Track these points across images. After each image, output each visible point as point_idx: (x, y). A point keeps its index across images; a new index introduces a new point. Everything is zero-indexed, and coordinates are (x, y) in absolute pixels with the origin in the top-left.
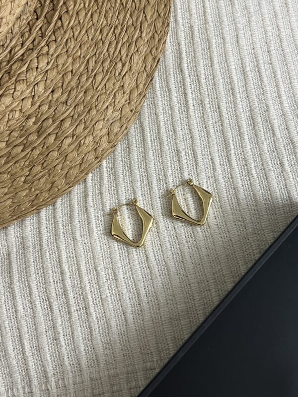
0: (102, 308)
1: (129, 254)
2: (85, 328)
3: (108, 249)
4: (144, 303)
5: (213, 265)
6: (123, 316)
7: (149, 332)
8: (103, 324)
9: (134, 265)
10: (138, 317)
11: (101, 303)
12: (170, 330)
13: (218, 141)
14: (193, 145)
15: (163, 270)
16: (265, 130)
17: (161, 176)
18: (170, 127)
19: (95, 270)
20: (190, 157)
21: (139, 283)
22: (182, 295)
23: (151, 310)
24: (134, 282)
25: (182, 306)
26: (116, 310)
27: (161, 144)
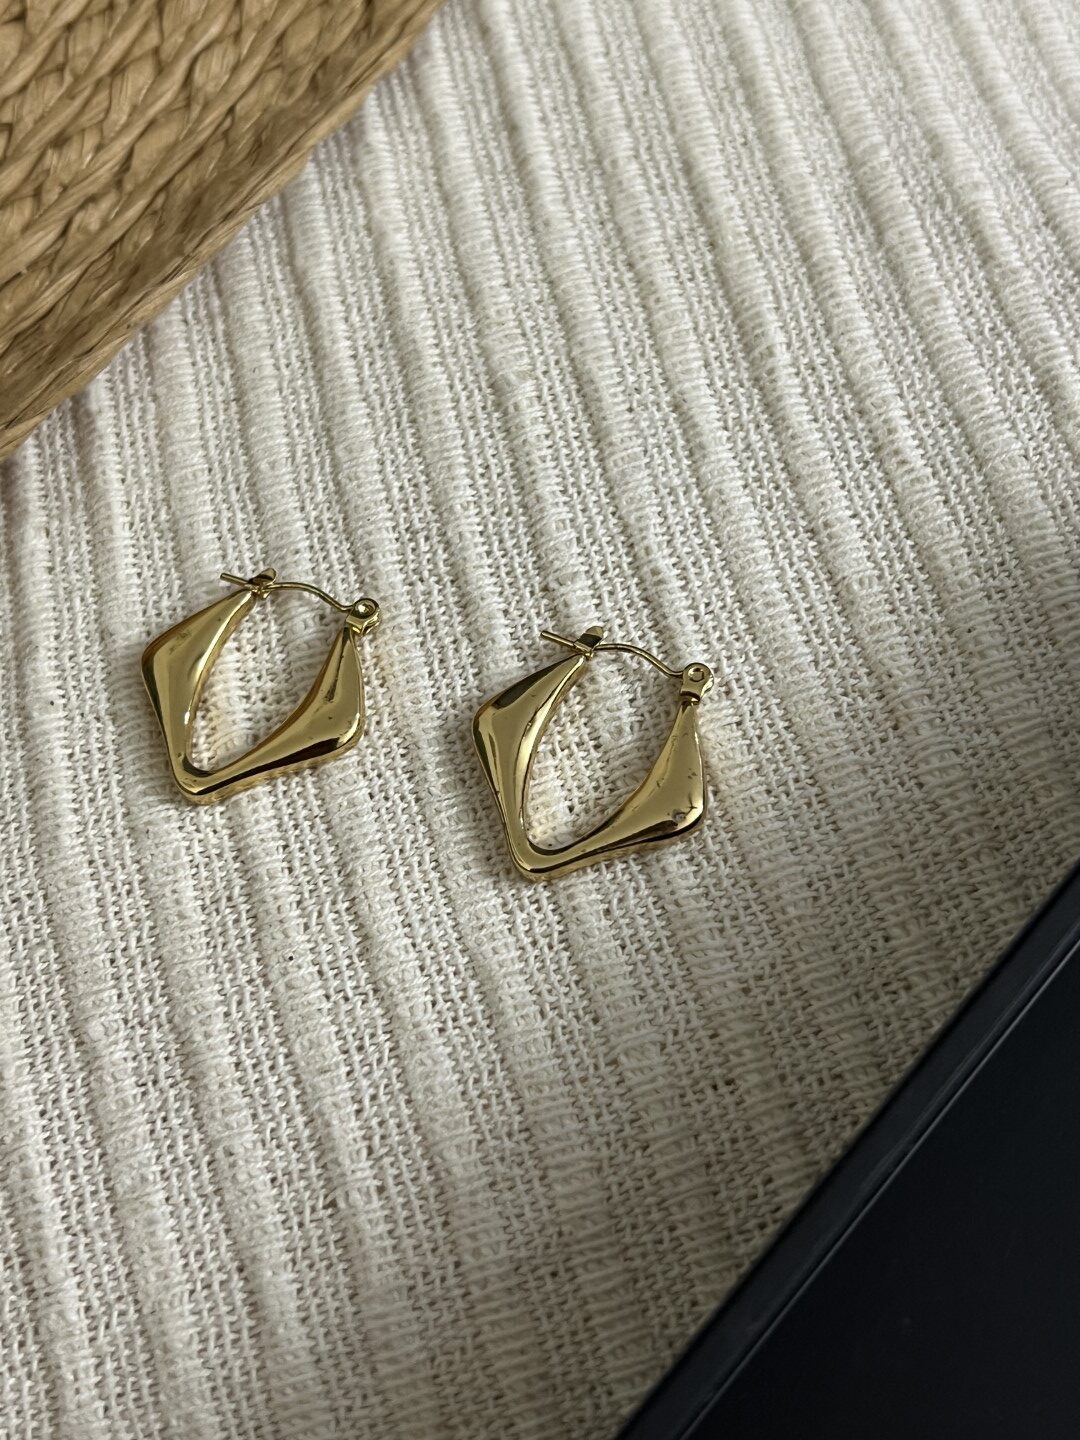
0: (115, 1248)
1: (259, 929)
2: (22, 1372)
3: (144, 913)
4: (355, 1196)
5: (738, 941)
6: (237, 1283)
7: (392, 1361)
8: (121, 1341)
9: (289, 986)
10: (325, 1278)
11: (109, 1220)
12: (516, 1337)
13: (701, 319)
14: (575, 352)
15: (456, 995)
16: (937, 240)
17: (416, 517)
18: (445, 282)
19: (72, 1041)
20: (565, 406)
21: (321, 1081)
22: (572, 1125)
23: (402, 1230)
24: (297, 1084)
25: (576, 1185)
26: (199, 1253)
27: (407, 361)
